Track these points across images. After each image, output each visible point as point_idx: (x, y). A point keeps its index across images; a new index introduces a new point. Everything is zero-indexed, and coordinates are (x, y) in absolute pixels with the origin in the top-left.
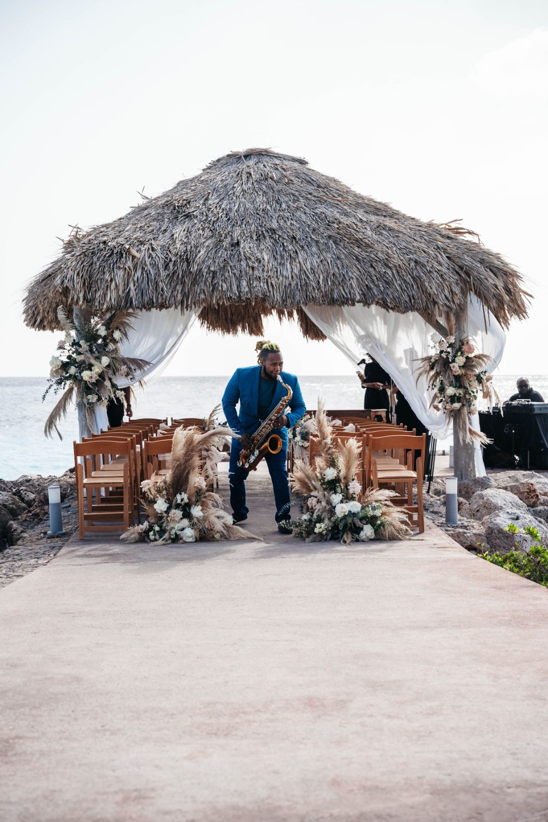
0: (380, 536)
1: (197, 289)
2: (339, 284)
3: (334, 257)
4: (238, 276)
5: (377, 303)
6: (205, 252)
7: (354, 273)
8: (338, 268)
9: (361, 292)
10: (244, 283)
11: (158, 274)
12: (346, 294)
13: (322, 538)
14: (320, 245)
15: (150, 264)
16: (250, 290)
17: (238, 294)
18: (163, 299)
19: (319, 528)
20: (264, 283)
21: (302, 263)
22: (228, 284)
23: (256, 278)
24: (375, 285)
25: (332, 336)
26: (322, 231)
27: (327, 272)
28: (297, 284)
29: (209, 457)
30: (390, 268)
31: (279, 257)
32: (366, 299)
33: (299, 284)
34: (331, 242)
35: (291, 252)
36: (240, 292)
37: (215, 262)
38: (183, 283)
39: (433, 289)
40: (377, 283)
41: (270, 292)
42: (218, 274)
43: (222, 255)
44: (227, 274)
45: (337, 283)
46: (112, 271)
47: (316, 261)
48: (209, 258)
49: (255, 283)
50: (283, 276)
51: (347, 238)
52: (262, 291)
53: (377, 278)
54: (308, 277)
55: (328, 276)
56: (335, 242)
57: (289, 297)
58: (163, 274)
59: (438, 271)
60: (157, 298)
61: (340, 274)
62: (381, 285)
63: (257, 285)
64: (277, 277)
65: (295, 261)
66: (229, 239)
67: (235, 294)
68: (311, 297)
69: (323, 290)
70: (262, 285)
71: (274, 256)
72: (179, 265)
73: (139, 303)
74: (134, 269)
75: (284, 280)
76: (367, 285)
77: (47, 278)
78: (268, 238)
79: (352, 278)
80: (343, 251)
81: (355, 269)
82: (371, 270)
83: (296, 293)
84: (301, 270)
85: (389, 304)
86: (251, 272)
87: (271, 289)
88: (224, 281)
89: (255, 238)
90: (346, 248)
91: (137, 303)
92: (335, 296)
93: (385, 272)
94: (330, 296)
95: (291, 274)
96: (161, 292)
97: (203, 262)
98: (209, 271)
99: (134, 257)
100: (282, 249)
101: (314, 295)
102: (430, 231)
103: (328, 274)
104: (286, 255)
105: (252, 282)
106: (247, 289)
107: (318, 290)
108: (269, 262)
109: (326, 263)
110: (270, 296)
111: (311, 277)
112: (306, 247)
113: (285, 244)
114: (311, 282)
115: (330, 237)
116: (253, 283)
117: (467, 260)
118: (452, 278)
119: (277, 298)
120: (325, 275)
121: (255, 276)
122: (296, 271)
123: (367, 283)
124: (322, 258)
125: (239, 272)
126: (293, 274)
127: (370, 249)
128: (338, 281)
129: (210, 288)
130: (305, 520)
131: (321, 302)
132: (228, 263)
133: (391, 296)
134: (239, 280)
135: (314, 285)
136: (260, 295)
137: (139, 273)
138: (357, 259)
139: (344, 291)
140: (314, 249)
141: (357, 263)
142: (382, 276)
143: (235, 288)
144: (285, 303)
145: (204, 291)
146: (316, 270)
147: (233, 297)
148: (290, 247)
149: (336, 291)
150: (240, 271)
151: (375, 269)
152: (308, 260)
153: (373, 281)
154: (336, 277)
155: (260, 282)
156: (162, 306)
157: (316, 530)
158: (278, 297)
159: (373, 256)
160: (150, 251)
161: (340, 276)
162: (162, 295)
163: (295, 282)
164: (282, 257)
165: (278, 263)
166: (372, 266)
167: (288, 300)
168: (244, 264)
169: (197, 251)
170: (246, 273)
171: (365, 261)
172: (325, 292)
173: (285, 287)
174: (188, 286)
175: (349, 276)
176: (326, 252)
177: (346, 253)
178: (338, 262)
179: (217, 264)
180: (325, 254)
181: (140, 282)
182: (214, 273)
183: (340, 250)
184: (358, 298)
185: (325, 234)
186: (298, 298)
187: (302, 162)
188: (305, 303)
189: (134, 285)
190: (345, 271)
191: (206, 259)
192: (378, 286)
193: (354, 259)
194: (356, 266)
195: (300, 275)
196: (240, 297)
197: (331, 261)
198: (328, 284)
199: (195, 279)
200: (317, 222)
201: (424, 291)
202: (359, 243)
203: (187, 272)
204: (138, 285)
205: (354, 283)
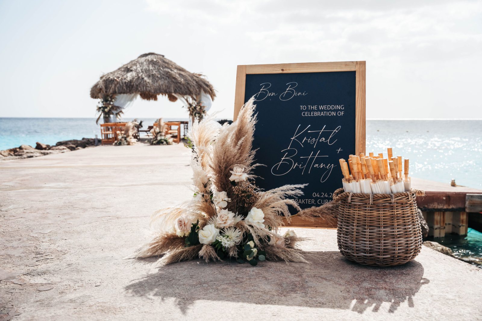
0: (168, 143)
3: (168, 81)
6: (135, 80)
7: (172, 86)
11: (123, 85)
13: (155, 144)
15: (121, 83)
19: (154, 142)
21: (159, 83)
26: (165, 75)
27: (166, 85)
30: (181, 85)
37: (137, 82)
38: (129, 88)
39: (192, 90)
42: (138, 85)
43: (139, 80)
46: (111, 84)
47: (163, 82)
51: (171, 77)
59: (193, 86)
61: (169, 86)
66: (141, 77)
71: (152, 81)
72: (128, 83)
73: (118, 92)
77: (96, 86)
78: (151, 77)
84: (159, 85)
88: (140, 87)
89: (148, 77)
90: (171, 79)
97: (135, 82)
98: (136, 85)
99: (117, 81)
100: (155, 79)
102: (193, 76)
104: (155, 81)
108: (151, 83)
109: (166, 83)
112: (161, 79)
115: (167, 76)
117: (201, 83)
118: (196, 87)
127: (177, 80)
132: (141, 83)
134: (143, 87)
137: (118, 85)
138: (173, 82)
140: (163, 79)
142: (179, 87)
143: (142, 89)
146: (163, 84)
148: (157, 79)
151: (178, 85)
152: (161, 82)
156: (124, 93)
159: (177, 82)
160: (122, 80)
162: (124, 90)
165: (153, 83)
168: (145, 83)
169: (133, 80)
171: (175, 83)
177: (171, 81)
178: (169, 83)
180: (165, 80)
187: (163, 56)
192: (178, 89)
194: (173, 84)
199: (133, 87)
200: (164, 73)
201: (189, 90)
202: (174, 78)
203: (130, 85)
204: (118, 88)
205: (172, 88)
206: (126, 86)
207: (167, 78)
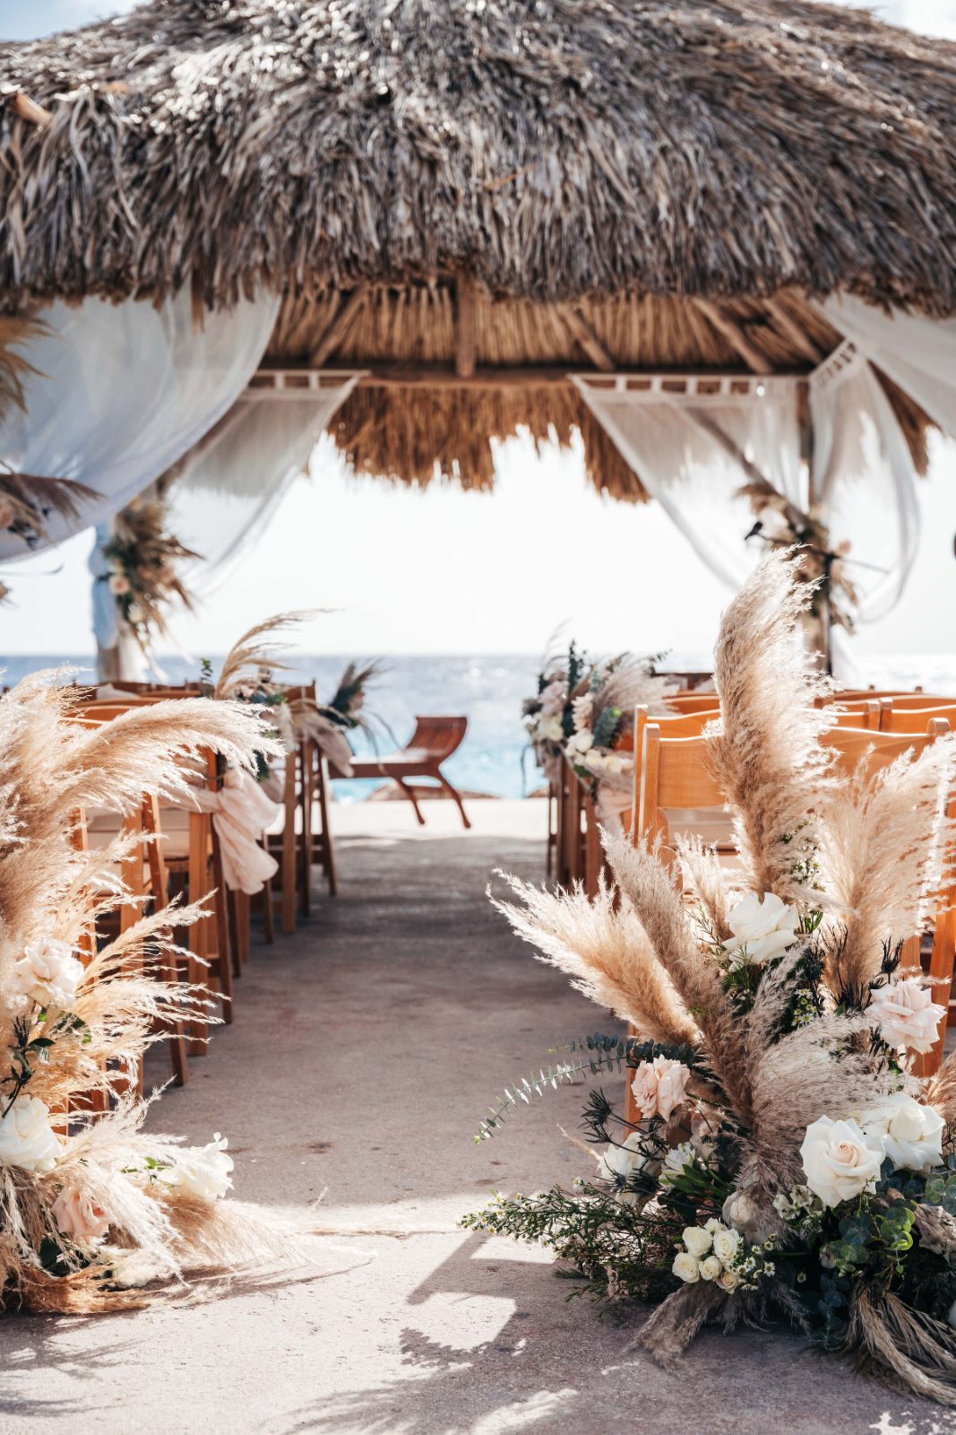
1: (243, 235)
2: (724, 224)
3: (706, 139)
4: (380, 189)
5: (855, 287)
6: (276, 119)
7: (774, 189)
8: (720, 175)
9: (797, 250)
10: (402, 212)
11: (105, 177)
12: (747, 255)
14: (658, 106)
15: (84, 148)
16: (422, 237)
17: (377, 245)
18: (116, 258)
20: (468, 208)
21: (600, 156)
22: (348, 216)
23: (442, 195)
24: (847, 226)
25: (667, 492)
26: (664, 67)
27: (683, 184)
28: (581, 220)
29: (222, 811)
30: (903, 166)
31: (522, 139)
32: (815, 274)
33: (589, 219)
34: (695, 97)
35: (564, 124)
36: (385, 242)
37: (305, 150)
38: (194, 213)
40: (851, 218)
41: (488, 238)
42: (314, 183)
43: (330, 127)
44: (343, 188)
45: (715, 218)
47: (644, 149)
48: (289, 136)
49: (438, 210)
50: (533, 193)
51: (750, 84)
52: (460, 234)
53: (853, 203)
54: (619, 198)
55: (684, 198)
56: (710, 99)
57: (552, 260)
58: (124, 175)
60: (98, 255)
61: (726, 193)
62: (868, 225)
63: (446, 216)
64: (513, 194)
65: (576, 150)
66: (359, 87)
67: (369, 246)
68: (628, 261)
69: (670, 243)
70: (461, 214)
71: (505, 134)
72: (179, 150)
73: (37, 272)
74: (26, 163)
75: (538, 205)
76: (818, 228)
78: (487, 85)
79: (768, 204)
80: (736, 122)
81: (778, 176)
82: (833, 174)
83: (578, 247)
84: (594, 176)
85: (897, 286)
86: (425, 178)
87: (491, 229)
88: (335, 206)
89: (444, 83)
90: (745, 112)
91: (28, 270)
92: (712, 260)
93: (883, 179)
94: (691, 262)
95: (563, 186)
96: (114, 234)
97: (267, 147)
98: (285, 177)
99: (30, 124)
100: (532, 113)
101: (639, 255)
103: (689, 191)
104: (545, 133)
105: (427, 208)
106: (409, 231)
107: (652, 238)
108: (486, 149)
109: (681, 158)
110: (487, 251)
111: (630, 196)
112: (611, 111)
113: (544, 99)
114: (630, 215)
115: (690, 84)
116: (432, 211)
119: (512, 262)
120: (676, 193)
121: (438, 190)
122: (579, 178)
123: (818, 219)
124: (666, 141)
125: (385, 178)
126: (567, 188)
127: (830, 110)
128: (721, 213)
129: (285, 230)
130: (620, 1181)
131: (662, 282)
132: (349, 150)
133: (906, 254)
134: (385, 202)
135: (642, 223)
136: (454, 248)
137: (43, 176)
138: (785, 144)
139: (741, 245)
140: (641, 115)
141: (782, 157)
142: (872, 194)
143: (369, 227)
144: (540, 281)
145: (264, 238)
146: (646, 175)
147: (363, 256)
148: (561, 108)
149: (711, 245)
150: (391, 175)
151: (845, 171)
152: (620, 147)
153: (839, 213)
154: (713, 203)
155: (455, 208)
157: (685, 1267)
158: (515, 256)
159: (838, 130)
160: (92, 112)
161: (728, 199)
162: (116, 244)
163: (574, 213)
164: (531, 136)
165: (516, 153)
166: (836, 163)
167: (550, 272)
168: (403, 155)
169: (250, 115)
170: (411, 182)
171: (812, 146)
172: (678, 249)
173: (542, 227)
174: (212, 220)
175: (757, 198)
176: (680, 126)
177: (744, 128)
178: (719, 154)
179: (311, 153)
180: (674, 130)
181: (43, 205)
182: (301, 182)
183: (723, 119)
184: (789, 266)
185: (675, 76)
186: (583, 265)
188: (607, 281)
189: (24, 215)
190: (744, 181)
191: (280, 140)
192: (856, 230)
193: (771, 145)
194: (780, 167)
195: (592, 193)
196: (383, 255)
197: (697, 153)
198: (686, 222)
199: (238, 203)
200: (649, 45)
202: (793, 95)
203: (210, 179)
204: (38, 212)
205: (775, 220)
206: (155, 185)
207: (692, 101)
